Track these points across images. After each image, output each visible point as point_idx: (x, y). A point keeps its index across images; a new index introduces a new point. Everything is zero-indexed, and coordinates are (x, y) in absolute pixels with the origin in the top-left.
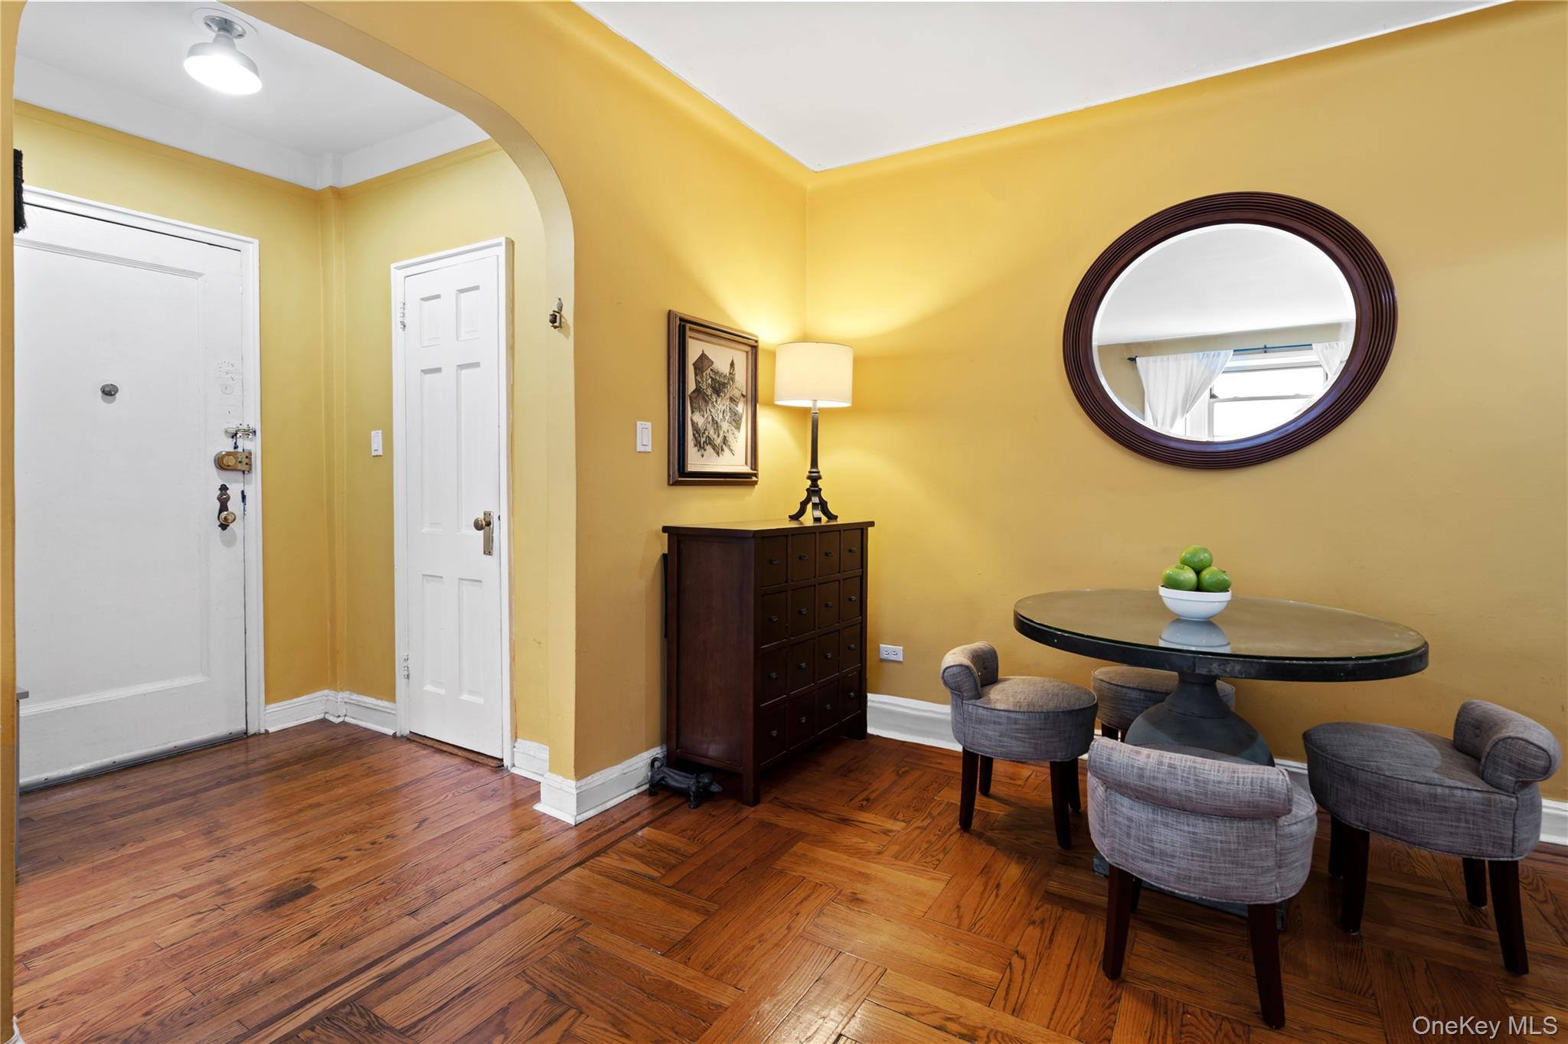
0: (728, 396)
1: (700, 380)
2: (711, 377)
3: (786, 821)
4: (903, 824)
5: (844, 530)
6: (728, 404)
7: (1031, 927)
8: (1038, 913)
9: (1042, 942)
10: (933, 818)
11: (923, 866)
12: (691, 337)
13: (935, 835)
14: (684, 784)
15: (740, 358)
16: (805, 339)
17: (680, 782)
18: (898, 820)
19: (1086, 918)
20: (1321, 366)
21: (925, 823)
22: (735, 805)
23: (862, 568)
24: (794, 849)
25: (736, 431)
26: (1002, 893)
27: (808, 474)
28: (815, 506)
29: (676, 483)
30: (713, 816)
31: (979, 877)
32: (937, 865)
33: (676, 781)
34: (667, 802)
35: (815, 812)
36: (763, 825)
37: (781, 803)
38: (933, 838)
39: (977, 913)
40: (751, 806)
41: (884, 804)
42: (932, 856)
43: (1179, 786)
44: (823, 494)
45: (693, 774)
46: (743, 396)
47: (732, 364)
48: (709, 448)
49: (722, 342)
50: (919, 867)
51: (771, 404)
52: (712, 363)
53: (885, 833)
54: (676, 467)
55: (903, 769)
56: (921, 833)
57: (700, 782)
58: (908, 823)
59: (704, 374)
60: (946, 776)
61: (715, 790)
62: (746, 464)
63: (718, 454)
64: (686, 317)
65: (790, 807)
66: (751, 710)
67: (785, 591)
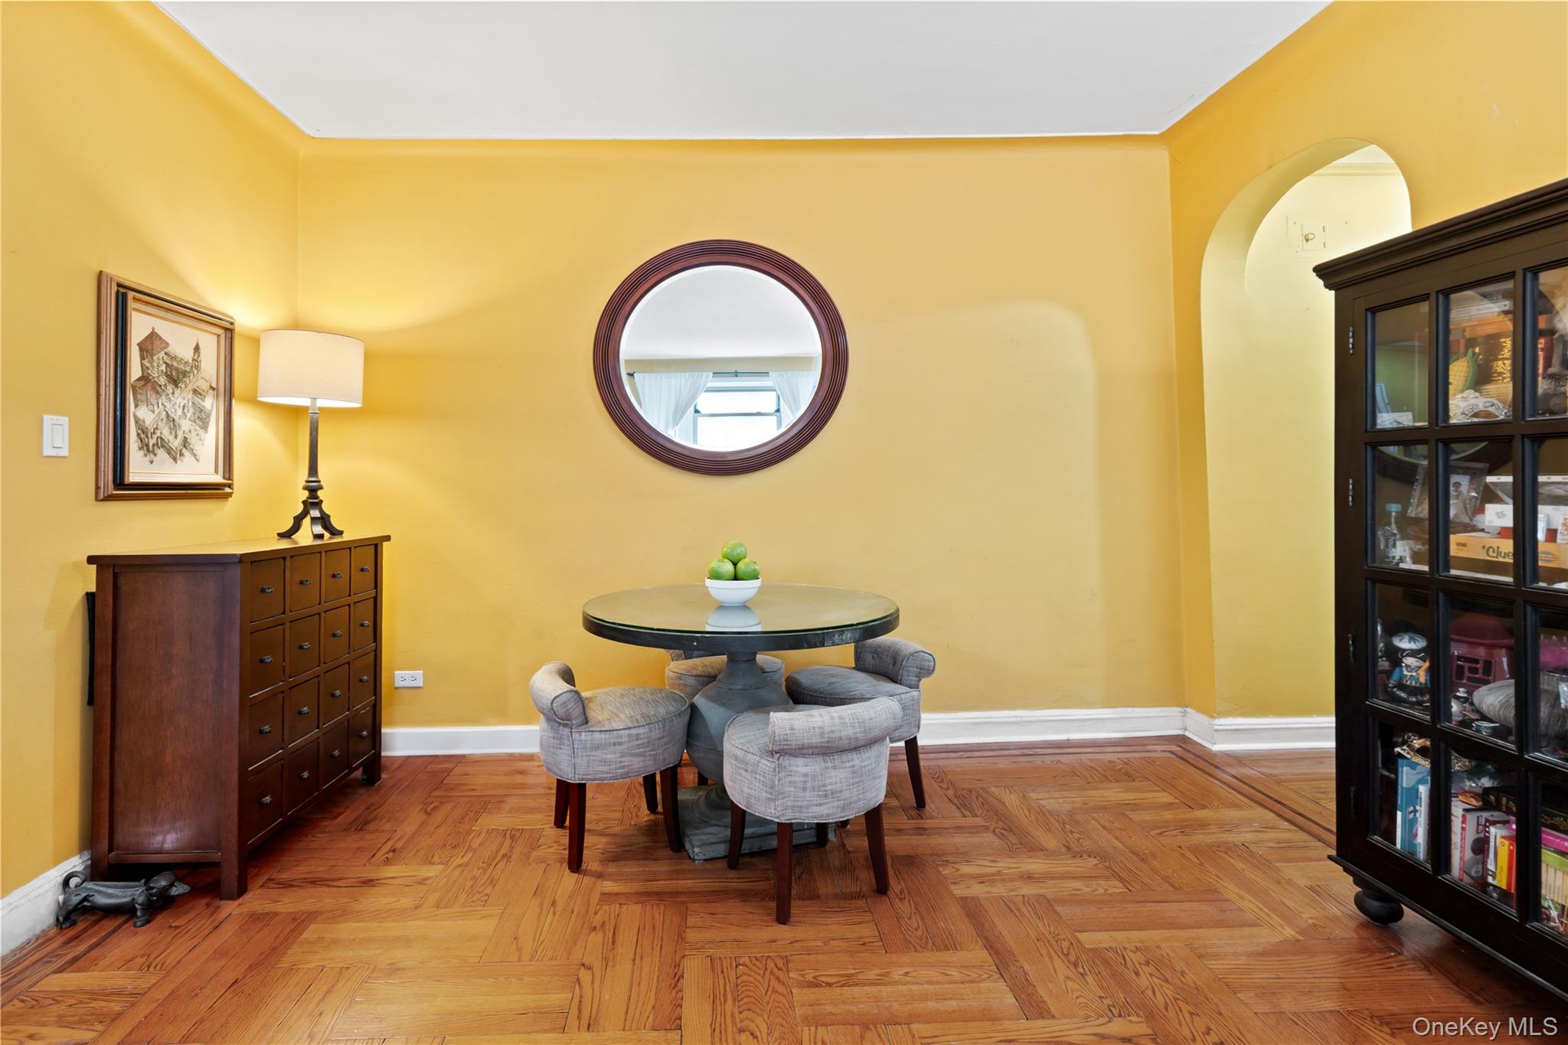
0: (190, 387)
1: (148, 365)
2: (166, 363)
3: (287, 903)
4: (440, 867)
5: (355, 547)
6: (190, 397)
7: (593, 933)
8: (598, 917)
9: (606, 946)
10: (474, 851)
11: (471, 906)
12: (135, 309)
13: (479, 869)
14: (125, 897)
15: (210, 343)
16: (296, 325)
17: (117, 897)
18: (434, 864)
19: (642, 907)
20: (775, 390)
21: (466, 859)
22: (208, 905)
23: (376, 588)
24: (305, 935)
25: (201, 432)
26: (559, 909)
27: (304, 483)
28: (314, 520)
29: (109, 498)
30: (177, 927)
31: (533, 900)
32: (486, 901)
33: (110, 896)
34: (96, 928)
35: (327, 882)
36: (255, 918)
37: (279, 883)
38: (477, 873)
39: (537, 938)
40: (235, 900)
41: (414, 852)
42: (479, 893)
43: (850, 732)
44: (324, 506)
45: (138, 881)
46: (213, 389)
47: (197, 349)
48: (161, 452)
49: (184, 320)
50: (467, 909)
51: (253, 401)
52: (167, 345)
53: (420, 883)
54: (111, 477)
55: (431, 806)
56: (463, 871)
57: (153, 888)
58: (446, 863)
59: (155, 358)
60: (481, 801)
61: (177, 893)
62: (216, 472)
63: (175, 459)
64: (127, 284)
65: (292, 886)
66: (235, 778)
67: (283, 624)
